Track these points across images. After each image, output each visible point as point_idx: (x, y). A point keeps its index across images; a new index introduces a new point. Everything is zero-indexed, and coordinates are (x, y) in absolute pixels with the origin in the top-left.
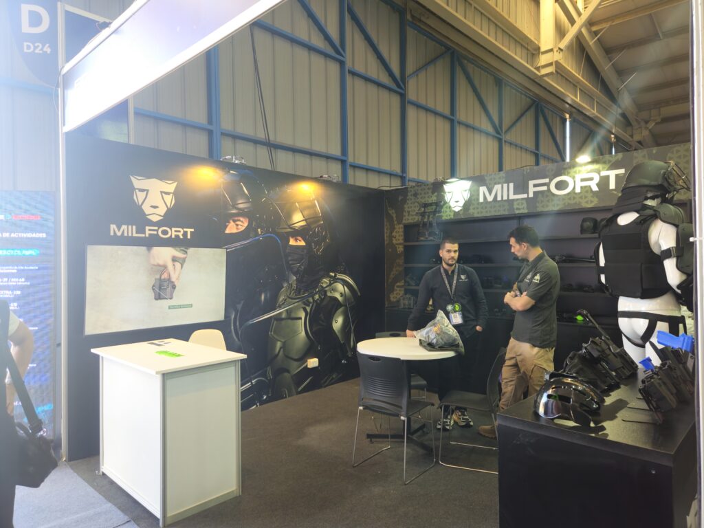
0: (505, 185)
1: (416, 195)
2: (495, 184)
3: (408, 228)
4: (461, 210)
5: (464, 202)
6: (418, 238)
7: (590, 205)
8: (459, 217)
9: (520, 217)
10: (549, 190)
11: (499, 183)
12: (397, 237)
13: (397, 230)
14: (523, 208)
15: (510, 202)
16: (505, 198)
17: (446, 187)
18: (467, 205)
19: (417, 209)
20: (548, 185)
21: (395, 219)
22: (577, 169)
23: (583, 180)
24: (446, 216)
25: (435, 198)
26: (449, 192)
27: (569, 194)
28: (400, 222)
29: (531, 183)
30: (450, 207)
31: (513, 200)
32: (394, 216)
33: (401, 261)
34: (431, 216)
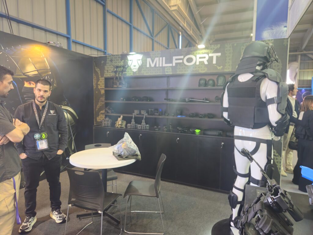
0: (161, 58)
1: (111, 61)
2: (156, 57)
3: (107, 79)
4: (137, 71)
5: (138, 66)
6: (113, 86)
7: (203, 72)
8: (136, 75)
9: (168, 77)
10: (183, 62)
11: (157, 57)
12: (101, 85)
13: (101, 80)
14: (170, 72)
15: (163, 68)
16: (161, 65)
17: (129, 57)
18: (140, 68)
19: (112, 69)
20: (183, 59)
21: (99, 74)
22: (198, 52)
23: (200, 58)
24: (128, 74)
25: (123, 63)
26: (130, 60)
27: (193, 65)
28: (102, 76)
29: (174, 58)
30: (131, 69)
31: (165, 67)
32: (99, 72)
33: (103, 99)
34: (120, 73)
